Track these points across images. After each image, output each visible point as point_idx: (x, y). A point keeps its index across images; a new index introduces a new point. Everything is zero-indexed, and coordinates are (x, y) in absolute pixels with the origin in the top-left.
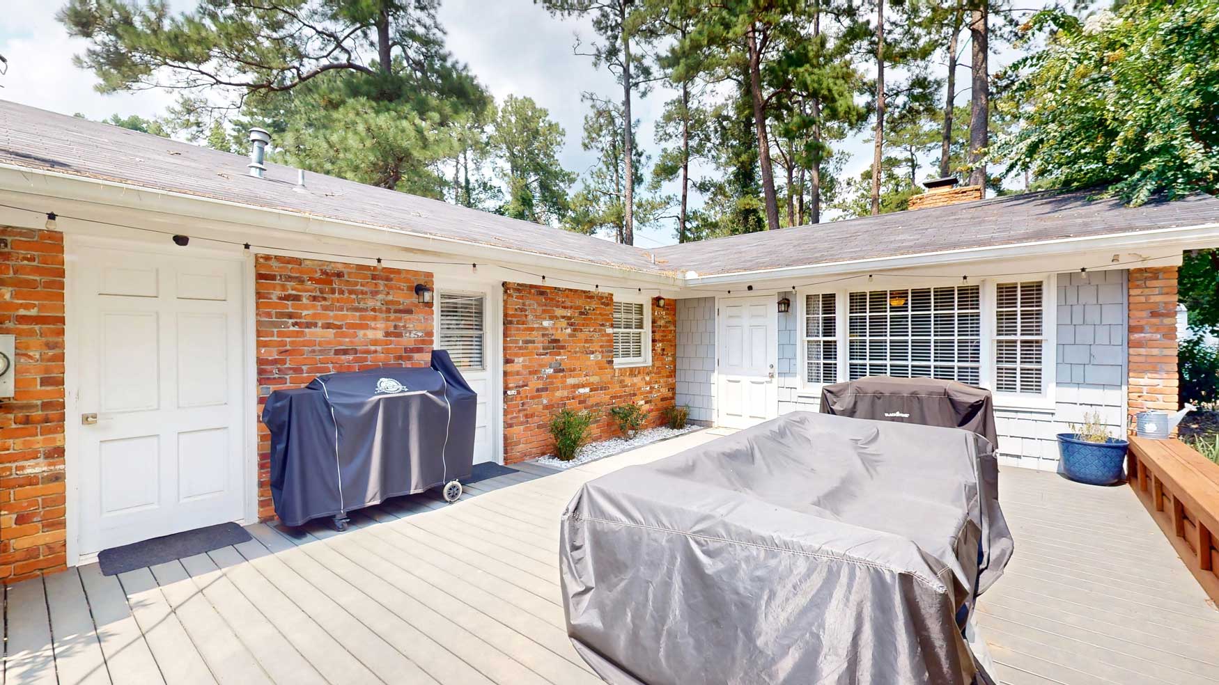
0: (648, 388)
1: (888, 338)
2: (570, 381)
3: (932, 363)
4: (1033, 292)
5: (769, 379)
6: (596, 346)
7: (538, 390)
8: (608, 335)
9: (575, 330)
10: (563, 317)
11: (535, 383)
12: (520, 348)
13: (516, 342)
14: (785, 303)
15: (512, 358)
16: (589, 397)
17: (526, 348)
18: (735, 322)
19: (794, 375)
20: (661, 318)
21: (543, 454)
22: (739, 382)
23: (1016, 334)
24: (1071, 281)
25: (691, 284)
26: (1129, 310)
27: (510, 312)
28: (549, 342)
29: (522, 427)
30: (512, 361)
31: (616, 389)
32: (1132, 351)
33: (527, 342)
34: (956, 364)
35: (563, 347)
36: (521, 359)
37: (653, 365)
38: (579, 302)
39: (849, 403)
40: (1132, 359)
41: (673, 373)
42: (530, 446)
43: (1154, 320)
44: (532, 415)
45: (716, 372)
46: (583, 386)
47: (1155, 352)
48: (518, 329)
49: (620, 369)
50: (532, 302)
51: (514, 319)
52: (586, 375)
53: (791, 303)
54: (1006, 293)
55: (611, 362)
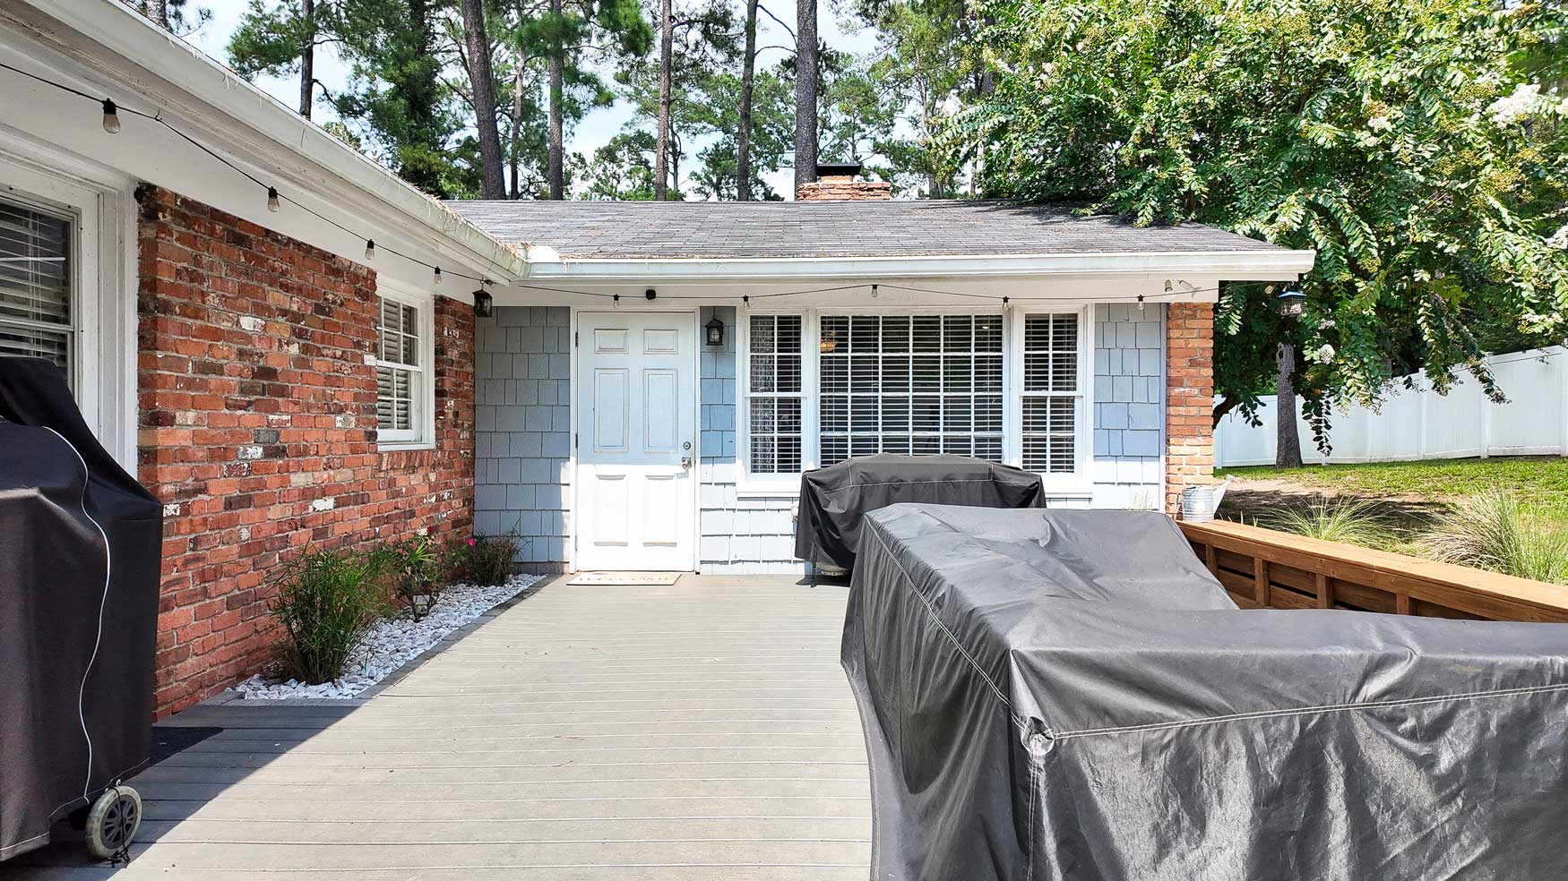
0: (433, 500)
1: (880, 394)
2: (299, 480)
3: (941, 434)
4: (1067, 327)
5: (681, 470)
6: (345, 396)
7: (230, 504)
8: (369, 370)
9: (305, 349)
10: (284, 313)
11: (223, 486)
12: (190, 384)
13: (179, 364)
14: (715, 326)
15: (171, 410)
16: (334, 520)
17: (203, 386)
18: (610, 360)
19: (731, 459)
20: (453, 344)
21: (242, 676)
22: (620, 478)
23: (1047, 389)
24: (1109, 313)
25: (539, 273)
26: (1169, 357)
27: (166, 278)
28: (255, 375)
29: (191, 609)
30: (170, 421)
31: (380, 499)
32: (1172, 410)
33: (204, 368)
34: (973, 434)
35: (282, 391)
36: (191, 415)
37: (440, 448)
38: (314, 280)
39: (852, 500)
40: (1173, 421)
41: (469, 468)
42: (210, 658)
43: (1192, 370)
44: (217, 573)
45: (573, 459)
46: (324, 494)
47: (1193, 411)
48: (184, 329)
49: (391, 453)
50: (215, 258)
51: (175, 300)
52: (328, 467)
53: (725, 330)
54: (1036, 327)
55: (372, 436)
